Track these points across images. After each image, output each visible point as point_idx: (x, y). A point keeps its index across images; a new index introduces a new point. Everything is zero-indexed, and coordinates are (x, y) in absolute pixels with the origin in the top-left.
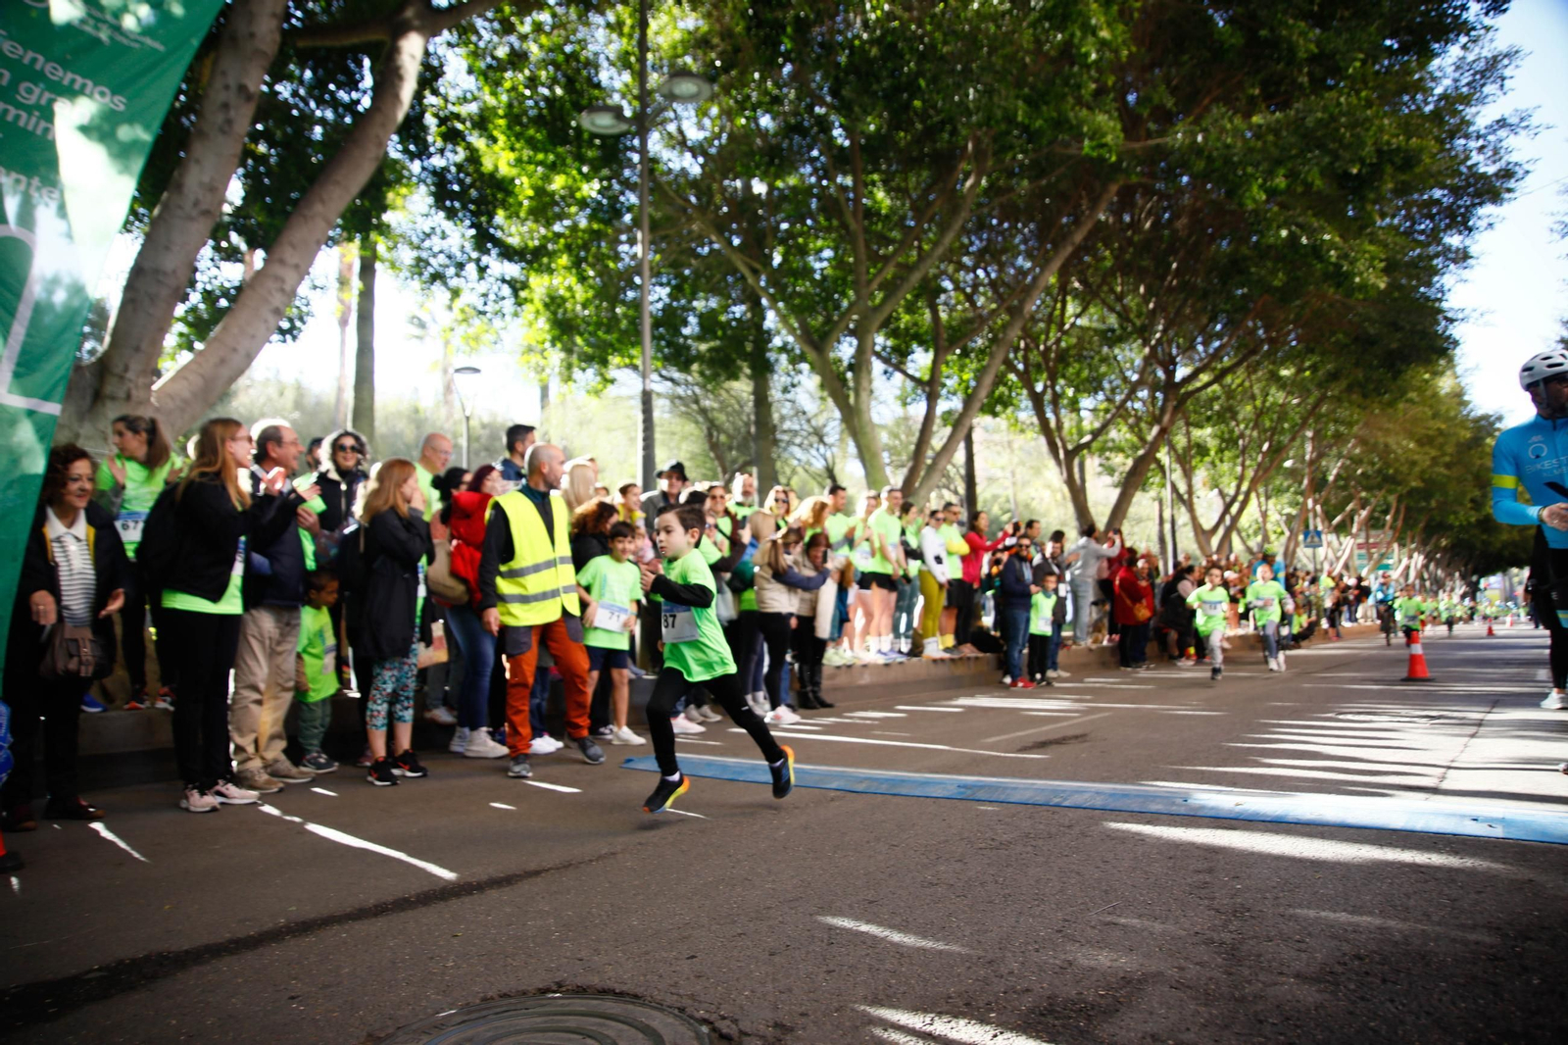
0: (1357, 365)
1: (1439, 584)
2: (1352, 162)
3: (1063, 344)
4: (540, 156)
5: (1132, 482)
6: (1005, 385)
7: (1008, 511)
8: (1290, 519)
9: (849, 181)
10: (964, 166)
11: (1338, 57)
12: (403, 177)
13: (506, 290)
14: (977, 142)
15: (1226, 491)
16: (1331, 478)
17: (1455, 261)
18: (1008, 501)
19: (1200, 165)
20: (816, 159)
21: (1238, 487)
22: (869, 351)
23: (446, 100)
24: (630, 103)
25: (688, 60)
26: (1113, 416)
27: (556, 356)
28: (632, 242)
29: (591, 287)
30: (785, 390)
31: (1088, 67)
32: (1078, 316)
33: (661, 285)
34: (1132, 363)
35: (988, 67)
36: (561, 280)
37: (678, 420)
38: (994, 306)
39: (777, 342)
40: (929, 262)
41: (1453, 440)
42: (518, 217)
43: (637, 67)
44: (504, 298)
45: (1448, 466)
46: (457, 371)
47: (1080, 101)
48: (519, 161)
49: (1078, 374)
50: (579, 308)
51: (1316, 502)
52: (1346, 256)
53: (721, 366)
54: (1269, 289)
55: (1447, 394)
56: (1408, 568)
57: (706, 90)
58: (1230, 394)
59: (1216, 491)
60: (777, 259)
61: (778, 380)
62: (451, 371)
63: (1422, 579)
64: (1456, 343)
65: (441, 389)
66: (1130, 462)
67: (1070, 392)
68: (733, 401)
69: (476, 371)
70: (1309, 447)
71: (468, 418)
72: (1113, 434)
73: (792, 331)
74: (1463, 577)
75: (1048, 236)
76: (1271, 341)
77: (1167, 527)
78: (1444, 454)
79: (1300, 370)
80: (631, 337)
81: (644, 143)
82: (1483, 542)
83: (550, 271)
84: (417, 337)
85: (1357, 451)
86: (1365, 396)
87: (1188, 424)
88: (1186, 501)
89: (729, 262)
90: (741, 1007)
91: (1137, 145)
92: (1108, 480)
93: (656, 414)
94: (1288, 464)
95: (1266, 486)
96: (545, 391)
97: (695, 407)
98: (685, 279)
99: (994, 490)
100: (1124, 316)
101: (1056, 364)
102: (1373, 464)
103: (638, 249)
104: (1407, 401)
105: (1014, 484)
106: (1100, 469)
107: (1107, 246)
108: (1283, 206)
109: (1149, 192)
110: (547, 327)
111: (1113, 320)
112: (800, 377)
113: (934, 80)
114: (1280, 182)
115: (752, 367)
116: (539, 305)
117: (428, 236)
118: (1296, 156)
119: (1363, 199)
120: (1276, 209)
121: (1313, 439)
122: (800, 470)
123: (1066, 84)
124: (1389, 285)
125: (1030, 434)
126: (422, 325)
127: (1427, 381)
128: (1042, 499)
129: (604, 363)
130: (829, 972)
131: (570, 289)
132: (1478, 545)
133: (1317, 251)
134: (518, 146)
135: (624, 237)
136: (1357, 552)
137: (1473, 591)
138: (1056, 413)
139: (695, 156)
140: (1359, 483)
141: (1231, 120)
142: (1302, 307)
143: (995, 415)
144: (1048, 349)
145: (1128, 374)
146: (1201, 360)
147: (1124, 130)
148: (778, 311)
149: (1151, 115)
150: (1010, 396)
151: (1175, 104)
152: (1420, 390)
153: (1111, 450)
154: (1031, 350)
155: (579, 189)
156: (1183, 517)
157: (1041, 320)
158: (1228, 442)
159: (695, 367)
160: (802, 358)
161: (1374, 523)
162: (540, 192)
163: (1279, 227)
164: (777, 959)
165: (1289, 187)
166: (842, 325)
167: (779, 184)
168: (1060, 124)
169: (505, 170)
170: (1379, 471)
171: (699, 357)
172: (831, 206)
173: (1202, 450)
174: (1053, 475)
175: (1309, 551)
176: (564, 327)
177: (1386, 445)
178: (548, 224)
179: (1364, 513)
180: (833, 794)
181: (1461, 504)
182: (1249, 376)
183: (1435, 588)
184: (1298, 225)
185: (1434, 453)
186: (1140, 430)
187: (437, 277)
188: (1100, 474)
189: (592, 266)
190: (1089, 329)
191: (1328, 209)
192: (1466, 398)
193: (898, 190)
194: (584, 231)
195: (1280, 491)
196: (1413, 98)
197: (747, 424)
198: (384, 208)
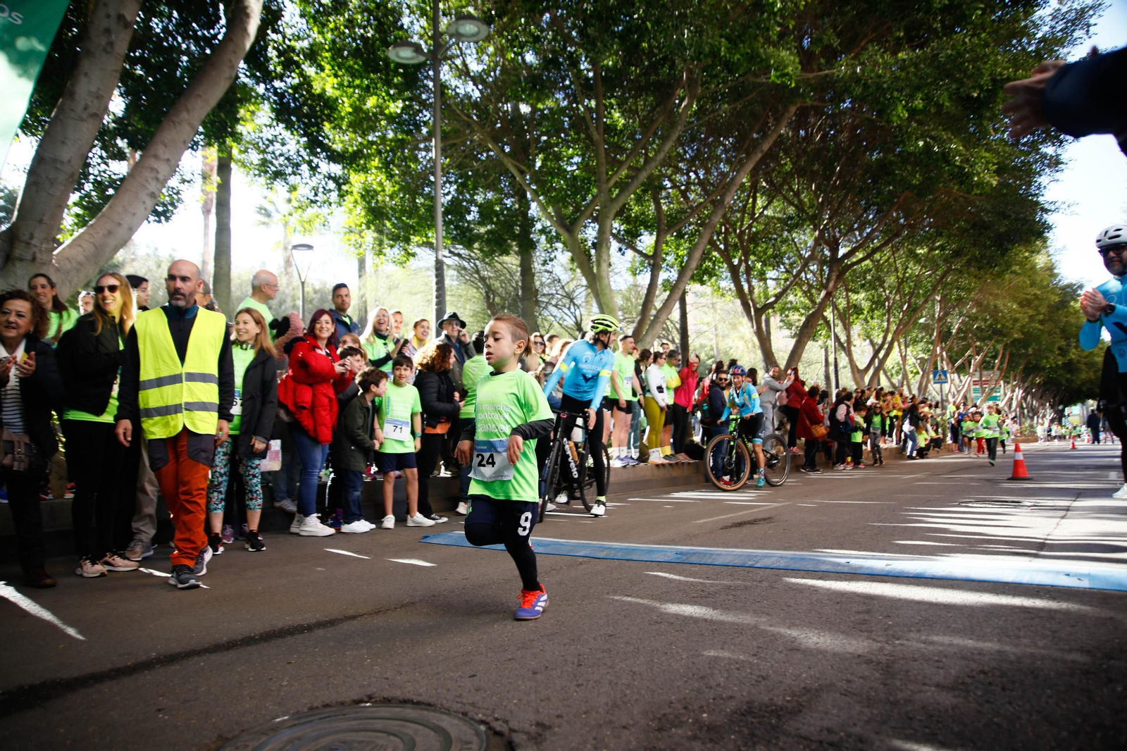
0: (974, 245)
1: (1034, 412)
2: (974, 88)
3: (754, 229)
4: (357, 82)
5: (805, 334)
6: (710, 260)
7: (712, 357)
8: (923, 361)
9: (593, 103)
10: (681, 92)
11: (964, 7)
12: (252, 96)
13: (332, 185)
14: (690, 72)
15: (875, 341)
16: (954, 331)
17: (1049, 166)
18: (712, 349)
19: (858, 91)
20: (568, 87)
21: (885, 338)
22: (608, 233)
23: (284, 37)
24: (426, 42)
25: (471, 10)
26: (791, 283)
27: (370, 236)
28: (427, 149)
29: (397, 183)
30: (545, 263)
31: (775, 14)
32: (765, 208)
33: (450, 183)
34: (806, 244)
35: (698, 13)
36: (374, 177)
37: (463, 286)
38: (702, 200)
39: (538, 226)
40: (653, 164)
41: (1046, 303)
42: (341, 128)
43: (431, 14)
44: (330, 191)
45: (1041, 322)
46: (295, 247)
47: (768, 41)
48: (341, 85)
49: (765, 253)
50: (388, 199)
51: (942, 349)
52: (967, 161)
53: (496, 244)
54: (910, 187)
55: (1041, 268)
56: (1011, 399)
57: (484, 30)
58: (878, 267)
59: (868, 341)
60: (538, 164)
61: (539, 255)
62: (290, 247)
63: (1022, 408)
64: (1049, 228)
65: (282, 263)
66: (803, 319)
67: (759, 265)
68: (505, 271)
69: (310, 247)
70: (937, 308)
71: (303, 283)
72: (791, 298)
73: (549, 217)
74: (1052, 407)
75: (743, 147)
76: (910, 226)
77: (832, 368)
78: (1039, 314)
79: (931, 250)
80: (427, 221)
81: (437, 73)
82: (1067, 380)
83: (365, 170)
84: (264, 223)
85: (974, 311)
86: (979, 269)
87: (847, 290)
88: (846, 348)
89: (502, 164)
90: (511, 712)
91: (811, 75)
92: (787, 332)
93: (447, 282)
94: (922, 321)
95: (905, 337)
96: (362, 263)
97: (476, 276)
98: (468, 177)
99: (702, 340)
100: (800, 207)
101: (749, 244)
102: (986, 320)
103: (432, 154)
104: (1011, 272)
105: (717, 335)
106: (781, 324)
107: (787, 154)
108: (920, 123)
109: (819, 112)
110: (363, 213)
111: (791, 210)
112: (556, 253)
113: (657, 22)
114: (919, 103)
115: (519, 246)
116: (358, 197)
117: (271, 142)
118: (931, 83)
119: (981, 117)
120: (915, 125)
121: (940, 301)
122: (555, 323)
123: (759, 28)
124: (999, 184)
125: (728, 297)
126: (268, 215)
127: (1027, 258)
128: (737, 348)
129: (407, 241)
130: (578, 686)
131: (381, 184)
132: (1064, 382)
133: (945, 157)
134: (340, 73)
135: (422, 146)
136: (972, 387)
137: (1059, 418)
138: (749, 282)
139: (475, 84)
140: (975, 335)
141: (882, 57)
142: (934, 201)
143: (703, 283)
144: (742, 232)
145: (803, 252)
146: (857, 241)
147: (800, 63)
148: (539, 202)
149: (820, 52)
150: (714, 269)
151: (840, 44)
152: (1022, 264)
153: (789, 309)
154: (730, 233)
155: (388, 107)
156: (843, 360)
157: (738, 211)
158: (877, 304)
159: (476, 245)
160: (558, 238)
161: (985, 365)
162: (357, 110)
163: (917, 139)
164: (539, 677)
165: (925, 107)
166: (588, 213)
167: (540, 106)
168: (752, 57)
169: (330, 92)
170: (990, 326)
171: (479, 237)
172: (579, 123)
173: (858, 310)
174: (746, 328)
175: (937, 386)
176: (376, 214)
177: (996, 306)
178: (364, 135)
179: (978, 358)
180: (581, 560)
181: (1051, 351)
182: (893, 254)
183: (1031, 415)
184: (932, 138)
185: (1031, 312)
186: (812, 295)
187: (279, 175)
188: (781, 327)
189: (398, 166)
190: (773, 218)
191: (954, 125)
192: (1056, 271)
193: (630, 111)
194: (391, 141)
195: (915, 342)
196: (1020, 42)
197: (516, 289)
198: (237, 121)
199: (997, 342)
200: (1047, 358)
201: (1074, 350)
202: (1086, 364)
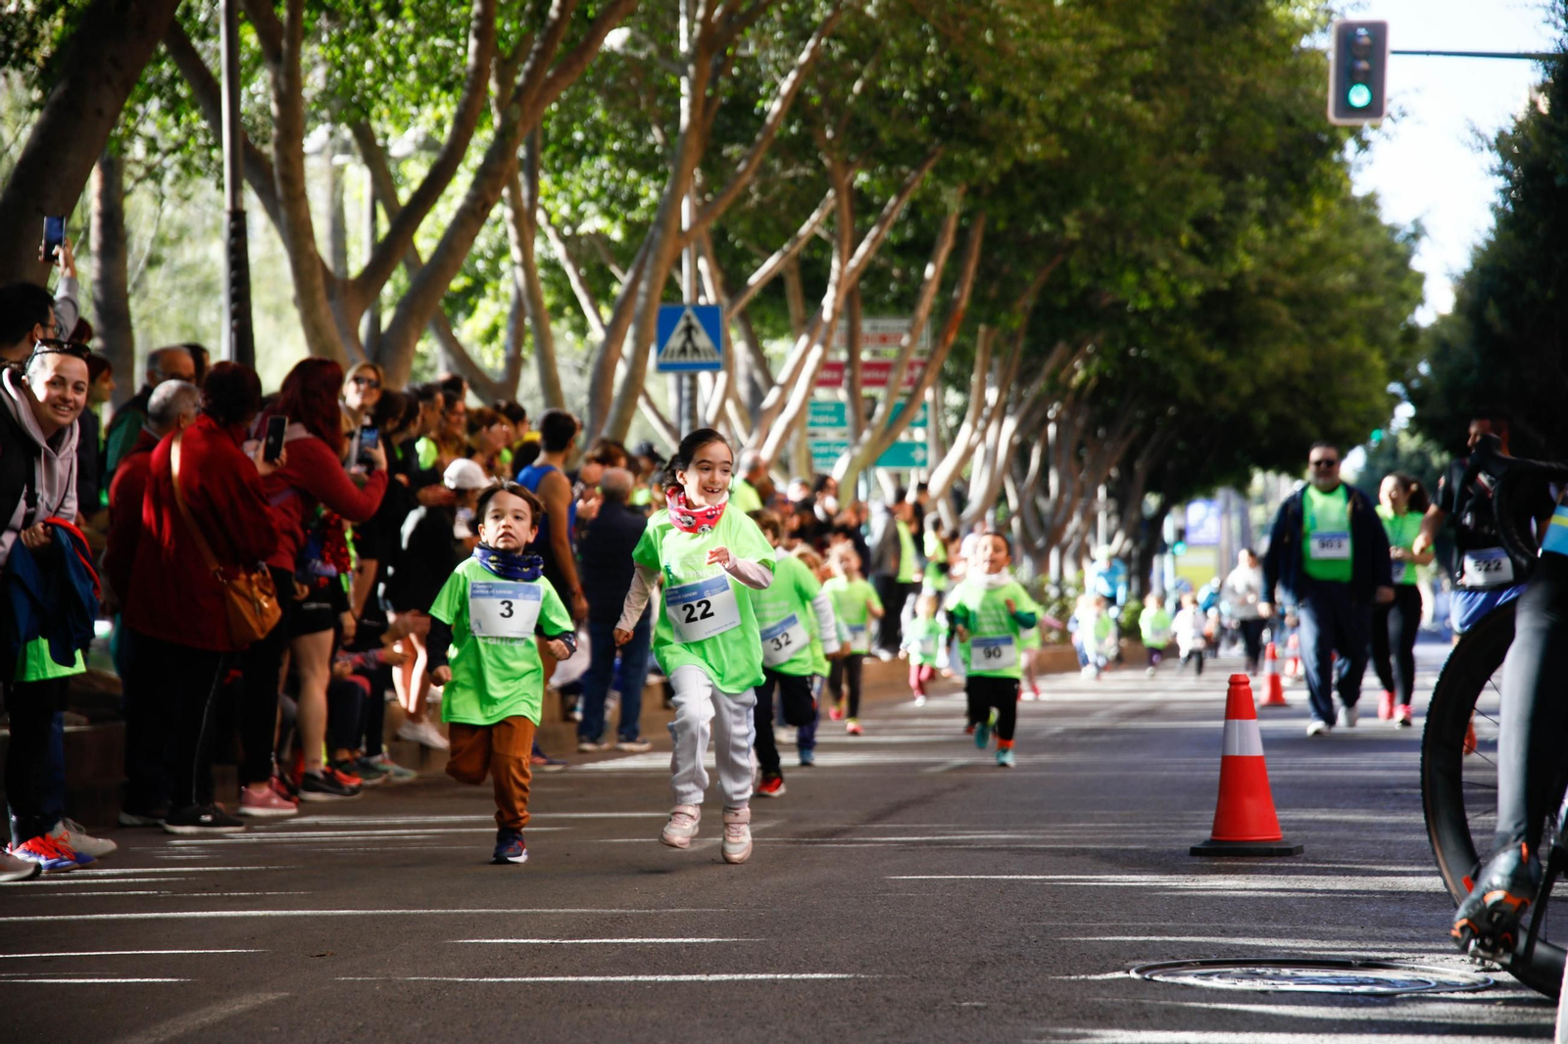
16: (772, 108)
136: (823, 394)
179: (857, 250)
199: (945, 172)
200: (1141, 264)
201: (1257, 233)
202: (1292, 300)
